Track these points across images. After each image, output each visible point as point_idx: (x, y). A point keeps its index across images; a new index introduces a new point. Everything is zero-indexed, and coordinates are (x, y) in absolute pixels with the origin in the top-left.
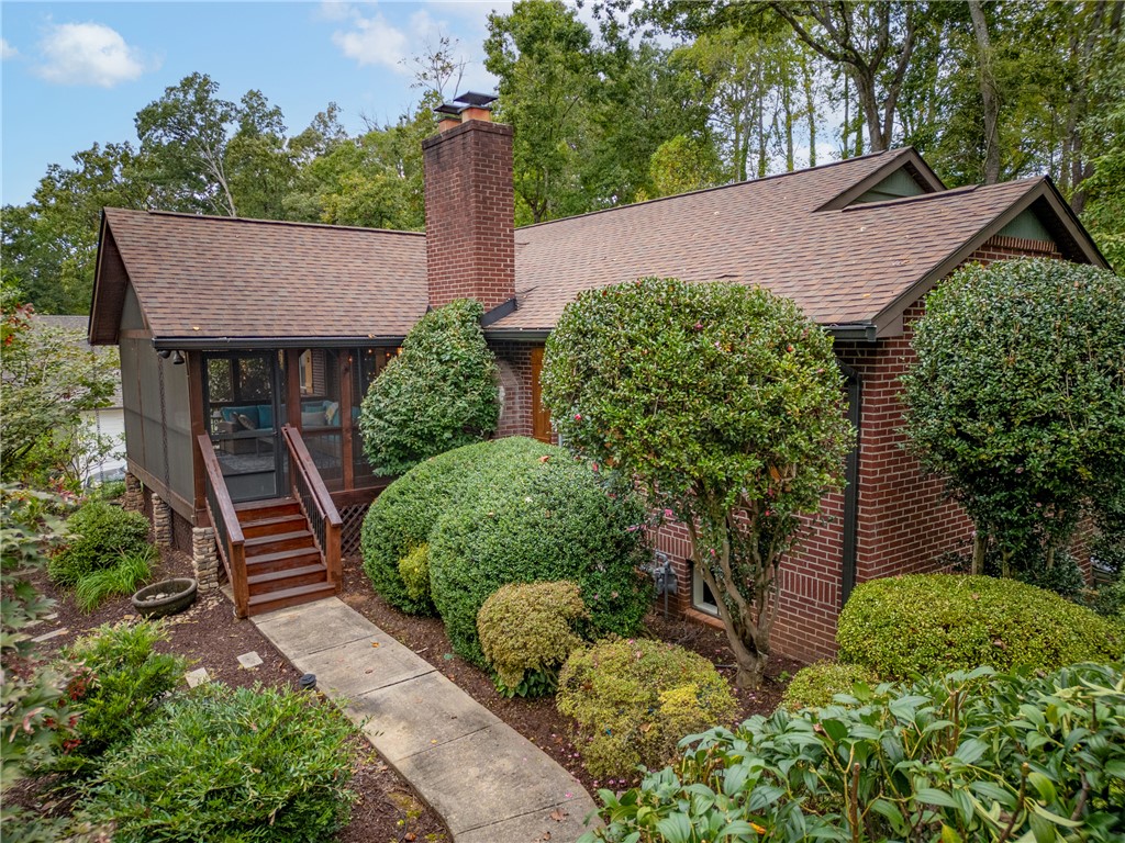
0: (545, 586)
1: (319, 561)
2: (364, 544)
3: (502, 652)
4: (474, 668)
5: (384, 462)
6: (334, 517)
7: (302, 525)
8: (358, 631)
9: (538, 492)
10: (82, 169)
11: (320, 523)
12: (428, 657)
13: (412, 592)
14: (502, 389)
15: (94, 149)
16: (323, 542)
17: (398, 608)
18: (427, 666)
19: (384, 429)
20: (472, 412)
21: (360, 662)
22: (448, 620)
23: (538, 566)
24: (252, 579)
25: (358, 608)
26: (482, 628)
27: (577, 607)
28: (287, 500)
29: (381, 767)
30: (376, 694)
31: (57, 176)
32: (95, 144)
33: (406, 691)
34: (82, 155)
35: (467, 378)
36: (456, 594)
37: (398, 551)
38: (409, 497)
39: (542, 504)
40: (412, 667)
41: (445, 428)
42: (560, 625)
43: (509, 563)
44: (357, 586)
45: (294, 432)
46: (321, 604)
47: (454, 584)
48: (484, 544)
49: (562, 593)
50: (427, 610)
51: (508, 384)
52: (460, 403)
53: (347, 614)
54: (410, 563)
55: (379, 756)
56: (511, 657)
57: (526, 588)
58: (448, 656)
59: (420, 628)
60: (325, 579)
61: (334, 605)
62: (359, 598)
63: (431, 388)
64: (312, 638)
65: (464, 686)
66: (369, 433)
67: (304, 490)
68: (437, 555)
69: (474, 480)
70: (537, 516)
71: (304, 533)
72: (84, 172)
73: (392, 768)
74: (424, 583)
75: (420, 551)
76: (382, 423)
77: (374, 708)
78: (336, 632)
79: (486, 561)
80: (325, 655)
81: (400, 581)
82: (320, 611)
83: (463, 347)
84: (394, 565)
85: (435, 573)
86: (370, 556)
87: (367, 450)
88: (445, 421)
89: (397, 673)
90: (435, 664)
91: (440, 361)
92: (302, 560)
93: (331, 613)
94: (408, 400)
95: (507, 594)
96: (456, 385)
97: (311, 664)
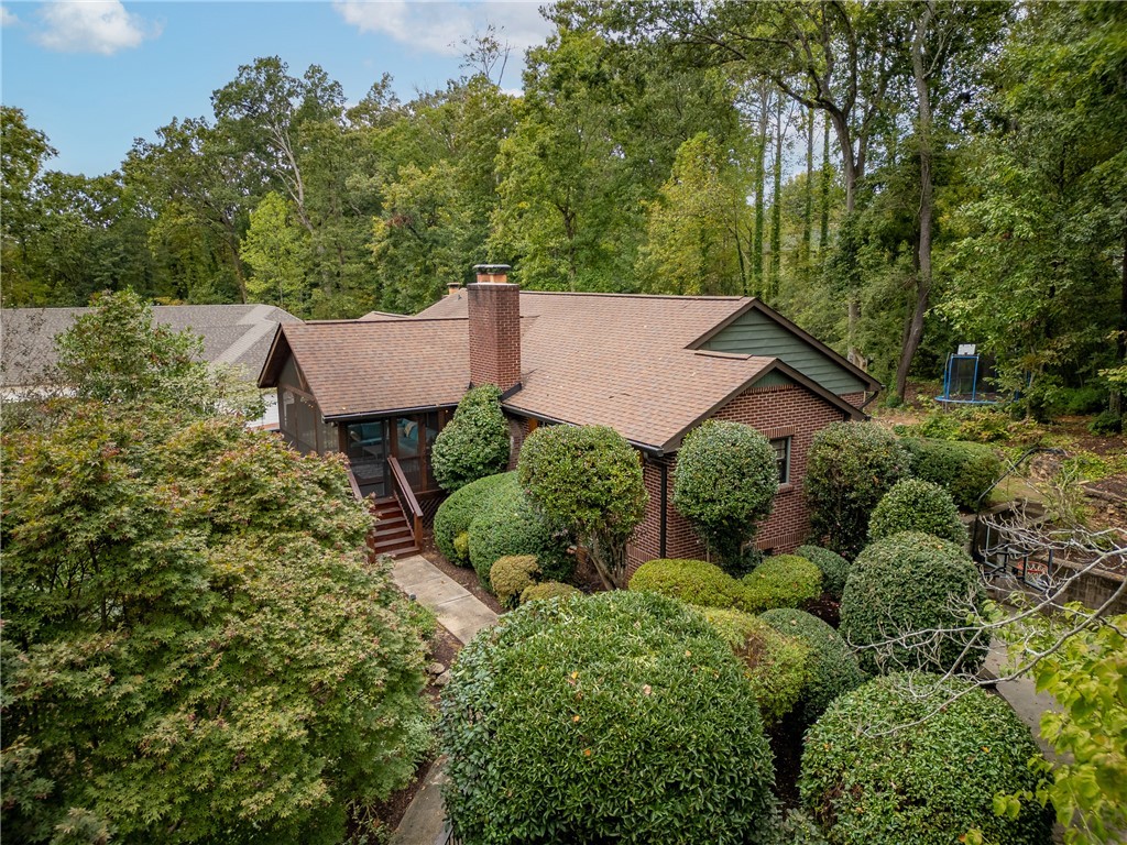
0: (522, 557)
1: (409, 535)
2: (435, 529)
3: (500, 587)
4: (489, 595)
5: (445, 481)
6: (419, 513)
7: (399, 514)
8: (433, 574)
9: (521, 510)
10: (163, 142)
11: (411, 516)
12: (468, 588)
13: (461, 555)
14: (512, 438)
15: (173, 123)
16: (412, 524)
17: (454, 563)
18: (467, 593)
19: (444, 464)
20: (494, 454)
21: (435, 590)
22: (477, 571)
23: (519, 548)
24: (377, 545)
25: (432, 561)
26: (492, 575)
27: (534, 567)
28: (390, 499)
29: (447, 634)
30: (443, 605)
31: (141, 149)
32: (175, 118)
33: (457, 603)
34: (164, 130)
35: (491, 435)
36: (481, 559)
37: (453, 535)
38: (459, 506)
39: (522, 518)
40: (461, 593)
41: (479, 464)
42: (525, 576)
43: (505, 546)
44: (431, 549)
45: (394, 460)
46: (412, 559)
47: (480, 554)
48: (494, 536)
49: (528, 561)
50: (467, 565)
51: (517, 434)
52: (487, 450)
53: (427, 565)
54: (459, 541)
55: (446, 630)
56: (503, 589)
57: (513, 559)
58: (478, 588)
59: (465, 574)
60: (413, 545)
61: (419, 560)
62: (433, 556)
63: (471, 441)
64: (410, 577)
65: (485, 602)
66: (437, 466)
67: (400, 492)
68: (472, 539)
69: (492, 500)
70: (518, 523)
71: (402, 519)
72: (166, 145)
73: (452, 634)
74: (466, 552)
75: (465, 535)
76: (444, 460)
77: (443, 610)
78: (422, 574)
79: (495, 544)
80: (417, 586)
81: (454, 550)
82: (412, 563)
83: (488, 415)
84: (451, 541)
85: (472, 548)
86: (439, 536)
87: (435, 474)
88: (479, 460)
89: (453, 595)
90: (472, 592)
91: (476, 425)
92: (401, 535)
93: (419, 564)
94: (457, 449)
95: (504, 561)
96: (485, 439)
97: (412, 590)
